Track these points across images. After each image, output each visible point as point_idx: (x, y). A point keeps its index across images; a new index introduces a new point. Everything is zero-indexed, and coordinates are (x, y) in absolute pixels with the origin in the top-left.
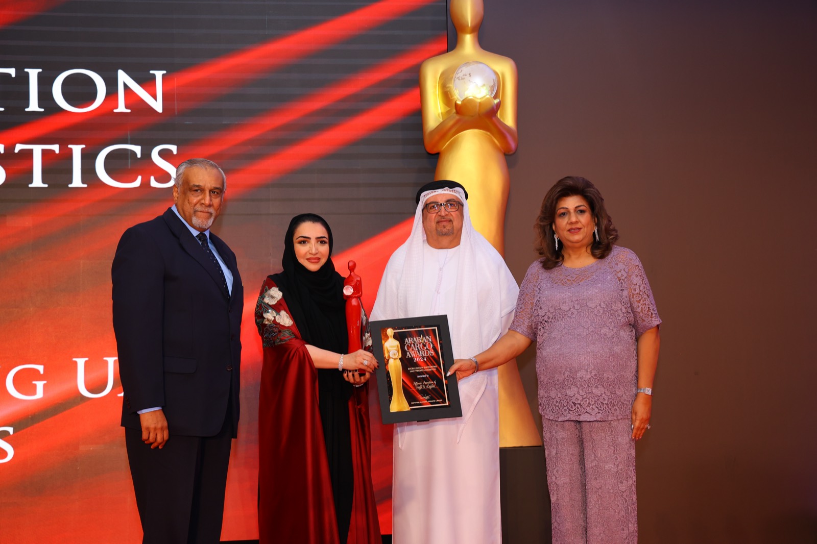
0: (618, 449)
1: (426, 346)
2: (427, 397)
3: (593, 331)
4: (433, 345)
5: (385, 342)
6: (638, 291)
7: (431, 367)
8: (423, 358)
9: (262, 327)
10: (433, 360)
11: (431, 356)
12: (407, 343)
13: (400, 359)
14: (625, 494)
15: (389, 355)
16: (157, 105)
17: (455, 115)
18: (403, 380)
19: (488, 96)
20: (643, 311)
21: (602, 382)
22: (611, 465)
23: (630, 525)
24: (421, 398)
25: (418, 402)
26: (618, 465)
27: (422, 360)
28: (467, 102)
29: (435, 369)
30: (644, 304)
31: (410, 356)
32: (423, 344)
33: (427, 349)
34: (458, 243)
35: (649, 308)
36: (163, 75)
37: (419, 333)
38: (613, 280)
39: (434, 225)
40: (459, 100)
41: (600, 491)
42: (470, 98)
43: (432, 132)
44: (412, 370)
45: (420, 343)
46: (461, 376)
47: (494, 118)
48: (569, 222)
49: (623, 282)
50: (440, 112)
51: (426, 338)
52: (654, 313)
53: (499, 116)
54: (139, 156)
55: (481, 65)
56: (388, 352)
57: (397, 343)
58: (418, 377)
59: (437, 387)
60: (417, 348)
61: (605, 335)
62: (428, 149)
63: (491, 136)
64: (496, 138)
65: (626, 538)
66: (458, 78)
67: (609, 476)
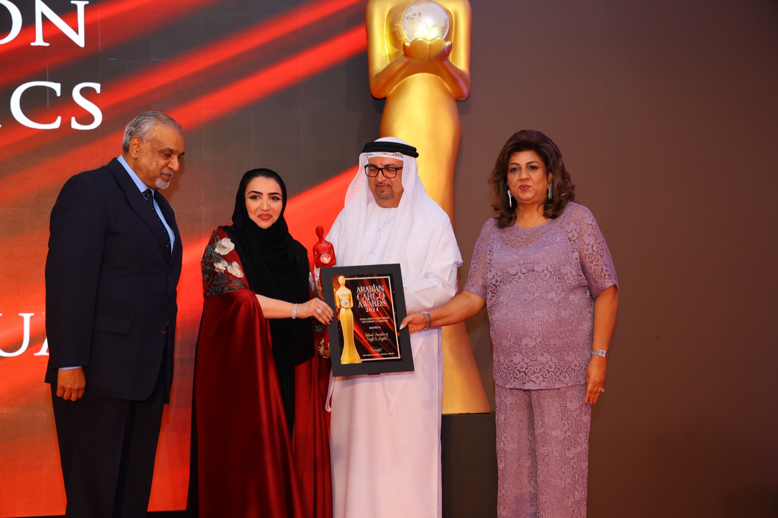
0: (566, 415)
1: (378, 296)
2: (379, 350)
3: (538, 296)
4: (386, 295)
5: (337, 290)
6: (590, 251)
7: (383, 318)
8: (376, 308)
10: (385, 311)
11: (383, 307)
12: (359, 292)
13: (352, 309)
14: (572, 462)
15: (340, 304)
16: (79, 39)
17: (403, 57)
18: (354, 331)
19: (439, 38)
20: (596, 272)
21: (548, 349)
23: (576, 493)
24: (373, 350)
25: (370, 355)
26: (565, 432)
27: (374, 311)
28: (416, 44)
29: (387, 321)
30: (597, 265)
31: (362, 306)
32: (376, 294)
33: (379, 299)
35: (602, 269)
36: (86, 6)
37: (372, 282)
38: (562, 241)
40: (408, 41)
41: (547, 458)
42: (420, 39)
43: (379, 75)
44: (364, 320)
45: (372, 293)
47: (445, 62)
48: (519, 179)
49: (573, 243)
50: (387, 53)
51: (378, 287)
52: (607, 274)
53: (451, 60)
54: (59, 94)
56: (340, 301)
57: (348, 292)
58: (370, 328)
59: (389, 340)
60: (370, 298)
61: (552, 300)
62: (374, 95)
63: (442, 80)
64: (447, 83)
65: (572, 506)
66: (407, 18)
67: (556, 443)
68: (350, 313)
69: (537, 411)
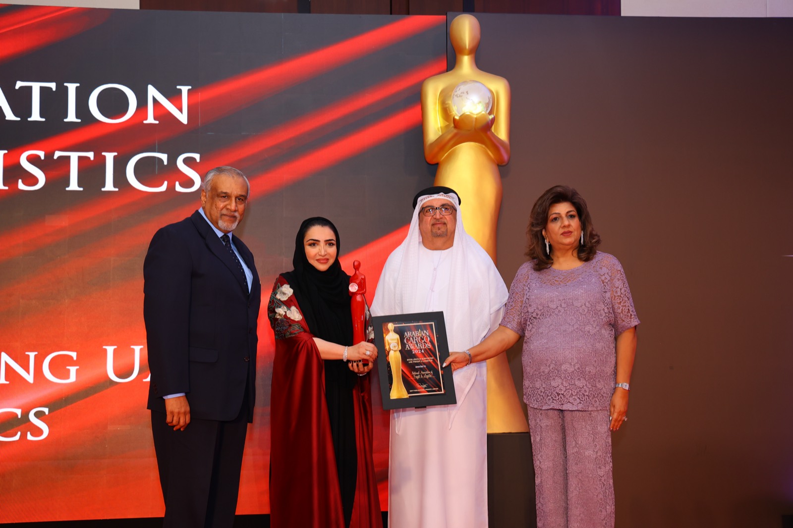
0: (597, 437)
1: (423, 339)
2: (425, 386)
3: (577, 328)
4: (430, 338)
5: (386, 335)
6: (619, 294)
7: (428, 358)
8: (421, 350)
9: (274, 321)
10: (430, 352)
11: (429, 349)
12: (406, 336)
13: (400, 351)
14: (603, 479)
15: (390, 347)
16: (183, 118)
17: (453, 129)
18: (402, 370)
19: (483, 112)
20: (623, 313)
21: (584, 375)
22: (590, 452)
23: (608, 507)
25: (416, 390)
26: (597, 452)
27: (420, 352)
28: (464, 117)
29: (432, 361)
30: (624, 306)
31: (409, 349)
32: (421, 338)
33: (424, 342)
34: (451, 245)
35: (628, 309)
36: (189, 90)
37: (417, 328)
38: (597, 282)
39: (429, 227)
40: (457, 115)
41: (580, 475)
42: (467, 114)
43: (432, 144)
44: (410, 361)
45: (418, 337)
46: (456, 367)
47: (489, 133)
48: (561, 226)
49: (606, 284)
50: (439, 126)
51: (424, 332)
52: (633, 314)
53: (493, 131)
54: (166, 163)
55: (477, 84)
56: (389, 344)
57: (397, 336)
58: (416, 367)
59: (433, 377)
60: (416, 341)
61: (589, 332)
62: (428, 160)
63: (486, 148)
64: (490, 151)
65: (604, 519)
66: (457, 96)
68: (399, 355)
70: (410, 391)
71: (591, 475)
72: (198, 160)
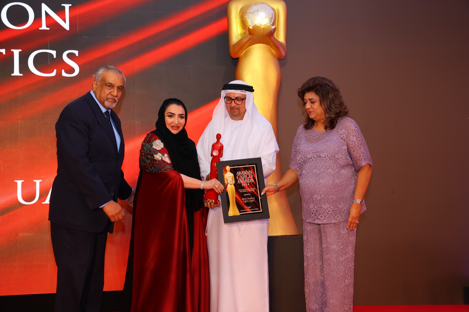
0: (340, 237)
1: (248, 176)
2: (250, 207)
3: (322, 171)
4: (253, 176)
5: (225, 174)
7: (252, 189)
8: (247, 183)
10: (253, 185)
11: (252, 183)
12: (238, 175)
13: (234, 184)
14: (344, 263)
15: (228, 182)
16: (66, 26)
17: (248, 35)
18: (235, 197)
19: (268, 24)
22: (335, 246)
24: (246, 207)
25: (245, 210)
26: (339, 246)
27: (246, 185)
28: (255, 27)
29: (254, 190)
31: (240, 183)
32: (247, 175)
33: (249, 178)
36: (70, 7)
37: (245, 169)
40: (251, 26)
41: (329, 261)
42: (257, 25)
43: (234, 45)
44: (241, 191)
45: (245, 175)
47: (272, 38)
49: (344, 140)
50: (239, 33)
51: (249, 172)
53: (275, 37)
54: (55, 57)
55: (264, 5)
56: (227, 180)
57: (232, 175)
58: (244, 195)
59: (255, 201)
62: (232, 56)
63: (270, 48)
64: (273, 50)
66: (251, 13)
67: (334, 253)
68: (233, 187)
69: (323, 234)
70: (241, 211)
71: (335, 261)
72: (77, 55)
